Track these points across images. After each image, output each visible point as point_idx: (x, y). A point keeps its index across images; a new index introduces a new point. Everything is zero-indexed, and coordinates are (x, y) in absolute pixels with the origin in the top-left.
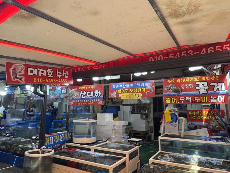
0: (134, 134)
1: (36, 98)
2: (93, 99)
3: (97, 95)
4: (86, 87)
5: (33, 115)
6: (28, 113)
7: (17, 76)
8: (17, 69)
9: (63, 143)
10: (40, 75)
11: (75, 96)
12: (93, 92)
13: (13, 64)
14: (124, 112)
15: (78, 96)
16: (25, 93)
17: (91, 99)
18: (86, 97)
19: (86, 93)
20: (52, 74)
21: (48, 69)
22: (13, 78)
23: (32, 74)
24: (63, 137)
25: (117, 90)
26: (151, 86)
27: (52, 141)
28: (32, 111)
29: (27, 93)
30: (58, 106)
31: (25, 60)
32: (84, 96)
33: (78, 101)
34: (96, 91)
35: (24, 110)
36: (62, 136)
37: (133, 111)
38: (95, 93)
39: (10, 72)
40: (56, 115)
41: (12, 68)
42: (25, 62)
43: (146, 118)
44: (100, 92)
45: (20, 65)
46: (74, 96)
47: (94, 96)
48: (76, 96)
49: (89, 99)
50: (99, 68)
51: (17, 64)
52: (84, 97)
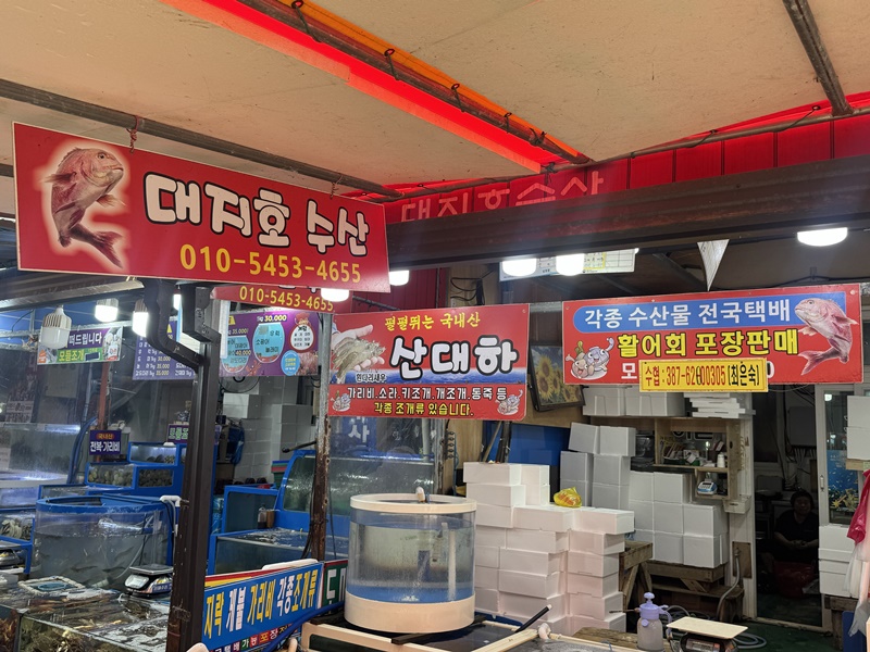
0: (656, 579)
1: (146, 373)
2: (468, 384)
3: (488, 362)
4: (429, 321)
5: (122, 459)
6: (97, 446)
7: (85, 223)
8: (85, 175)
9: (293, 624)
10: (217, 227)
11: (364, 365)
12: (465, 346)
13: (58, 140)
14: (591, 457)
15: (378, 366)
16: (90, 345)
17: (457, 384)
18: (426, 371)
19: (424, 351)
20: (280, 226)
21: (263, 193)
22: (54, 234)
23: (168, 216)
24: (294, 589)
25: (611, 341)
26: (840, 319)
27: (240, 614)
28: (117, 436)
29: (97, 345)
30: (246, 417)
31: (132, 123)
32: (413, 366)
33: (377, 394)
34: (483, 341)
35: (78, 428)
36: (291, 585)
37: (641, 458)
38: (478, 351)
39: (39, 195)
40: (235, 462)
41: (54, 169)
42: (133, 138)
43: (720, 497)
44: (507, 346)
45: (102, 155)
46: (358, 368)
47: (474, 371)
48: (370, 367)
49: (445, 385)
50: (557, 194)
51: (82, 146)
52: (416, 374)
